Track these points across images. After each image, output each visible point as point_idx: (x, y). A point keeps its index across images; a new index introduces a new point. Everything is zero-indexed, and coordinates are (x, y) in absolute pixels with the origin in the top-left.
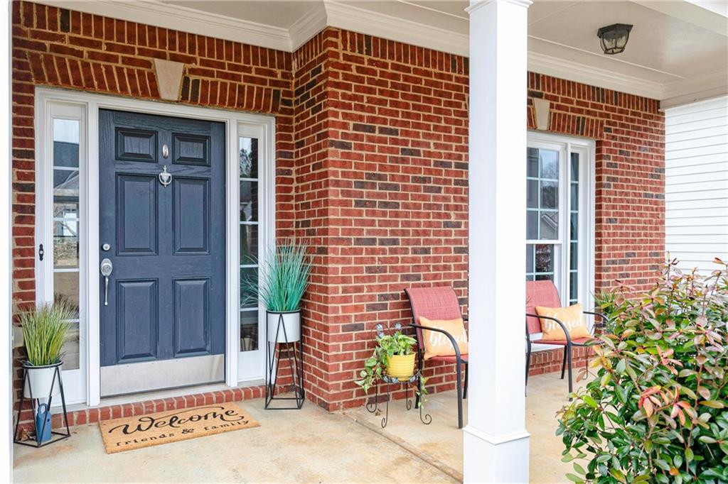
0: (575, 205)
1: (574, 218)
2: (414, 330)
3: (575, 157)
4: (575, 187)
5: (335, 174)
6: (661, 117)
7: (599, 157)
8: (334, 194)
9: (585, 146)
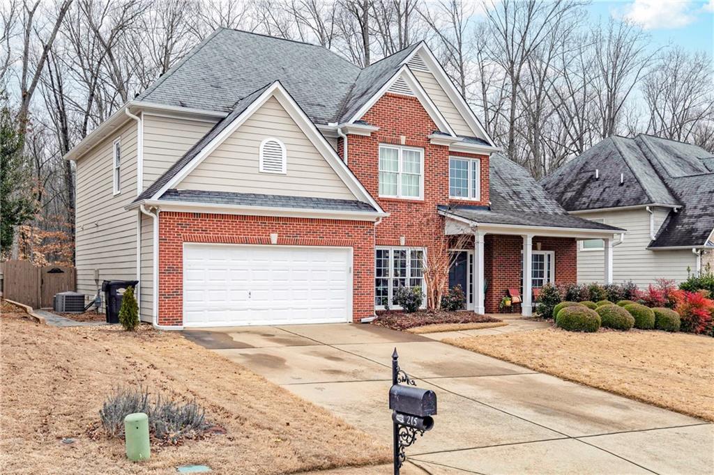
0: (549, 268)
1: (549, 272)
2: (510, 297)
3: (549, 256)
4: (549, 264)
5: (494, 264)
6: (576, 242)
7: (556, 256)
8: (494, 268)
9: (552, 253)
